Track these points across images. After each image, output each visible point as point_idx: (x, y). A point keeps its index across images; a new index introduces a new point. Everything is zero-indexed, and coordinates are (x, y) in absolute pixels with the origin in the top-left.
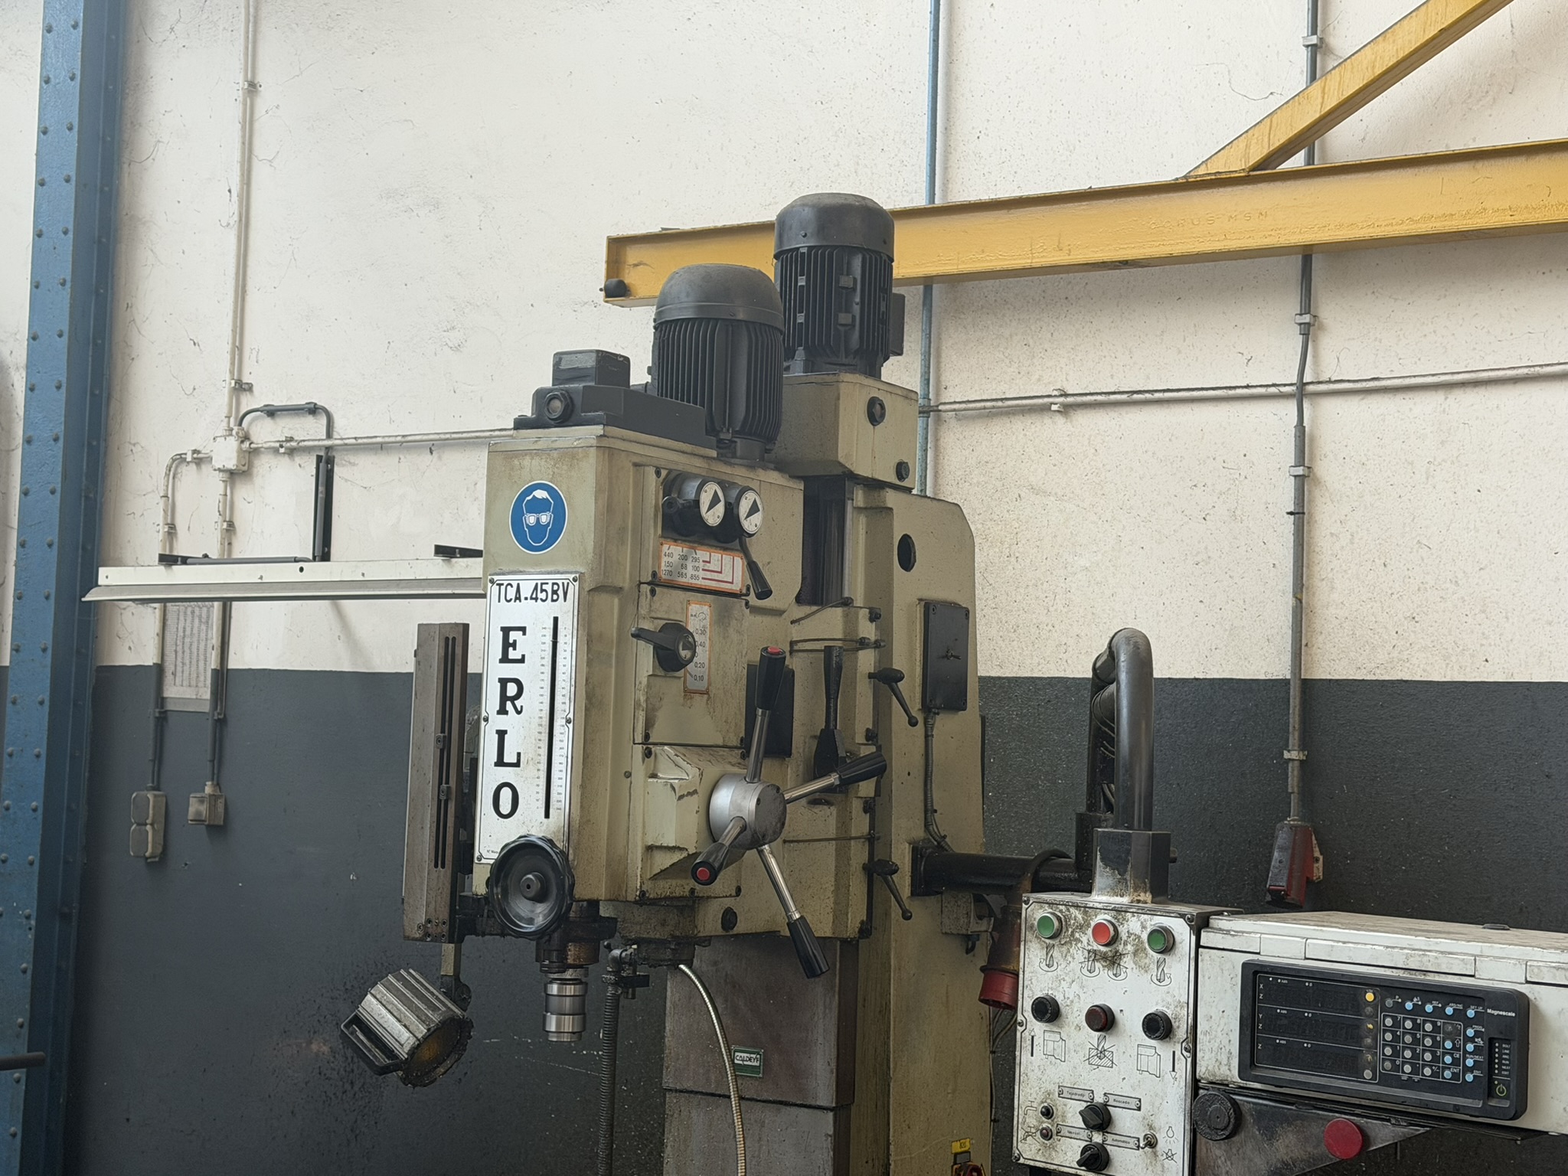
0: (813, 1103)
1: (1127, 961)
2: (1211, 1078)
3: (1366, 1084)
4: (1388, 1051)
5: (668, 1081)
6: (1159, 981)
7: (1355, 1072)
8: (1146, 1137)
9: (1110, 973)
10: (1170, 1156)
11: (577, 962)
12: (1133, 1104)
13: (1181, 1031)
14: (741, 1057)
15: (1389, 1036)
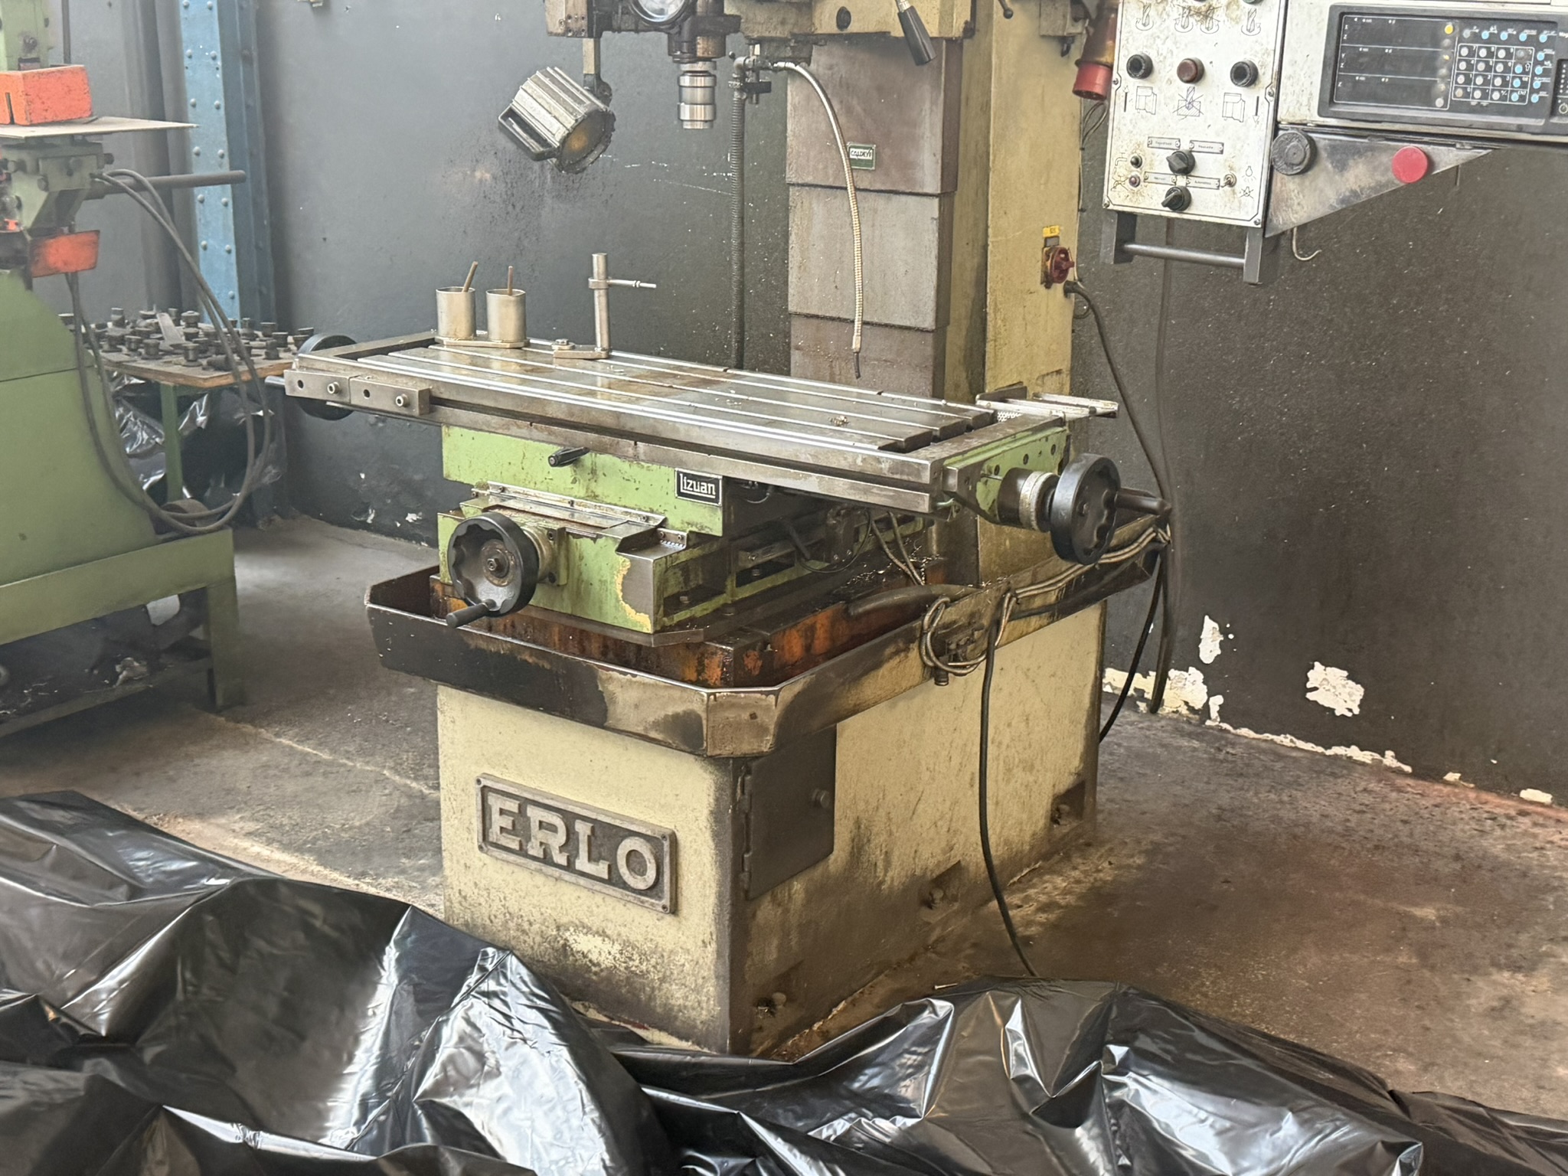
0: (920, 191)
1: (1219, 15)
2: (1292, 120)
3: (1437, 113)
4: (1461, 79)
5: (791, 176)
6: (1249, 31)
7: (1428, 101)
8: (1226, 178)
9: (1203, 27)
10: (1247, 193)
11: (706, 55)
12: (1217, 148)
13: (1266, 77)
14: (855, 153)
15: (1463, 66)
